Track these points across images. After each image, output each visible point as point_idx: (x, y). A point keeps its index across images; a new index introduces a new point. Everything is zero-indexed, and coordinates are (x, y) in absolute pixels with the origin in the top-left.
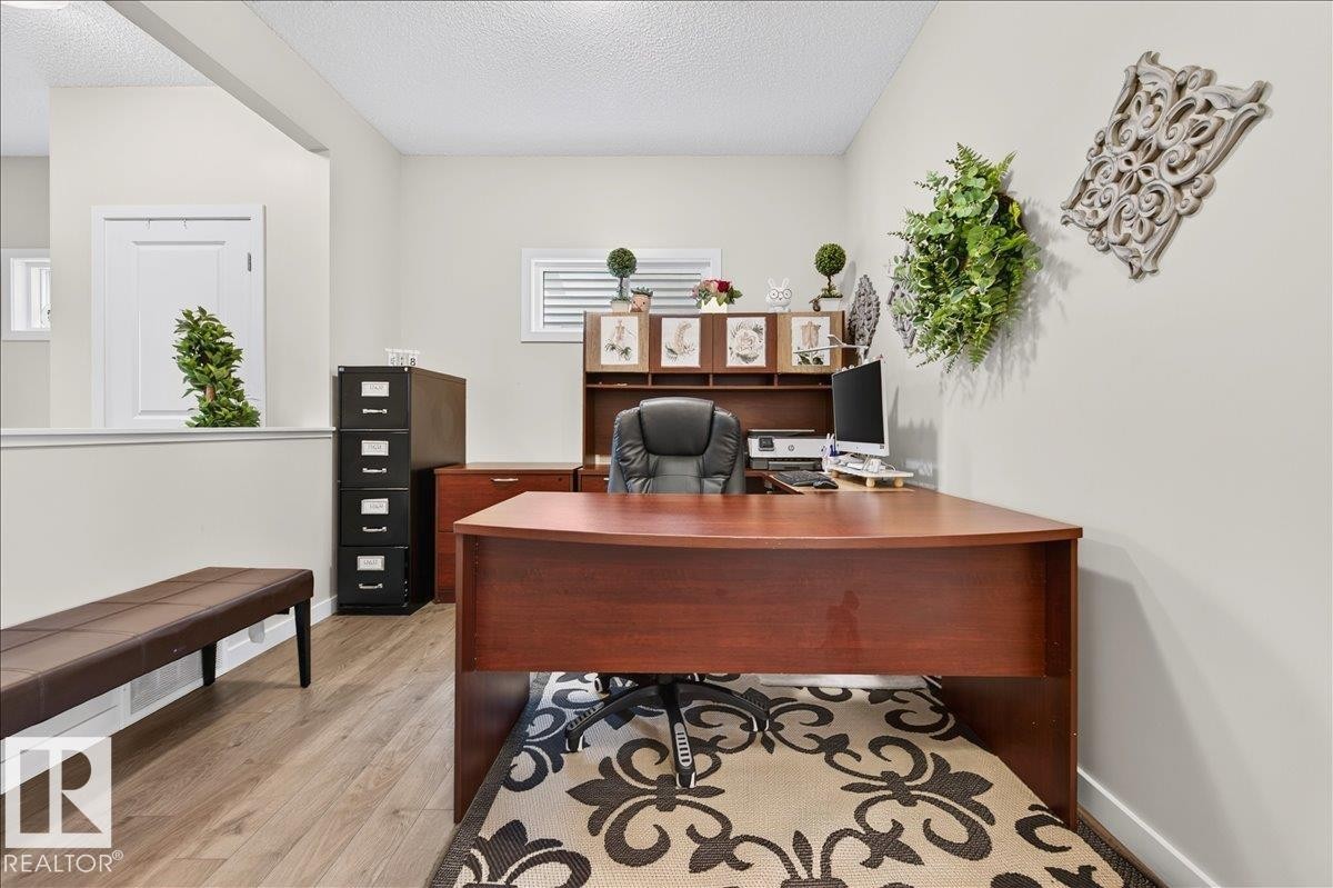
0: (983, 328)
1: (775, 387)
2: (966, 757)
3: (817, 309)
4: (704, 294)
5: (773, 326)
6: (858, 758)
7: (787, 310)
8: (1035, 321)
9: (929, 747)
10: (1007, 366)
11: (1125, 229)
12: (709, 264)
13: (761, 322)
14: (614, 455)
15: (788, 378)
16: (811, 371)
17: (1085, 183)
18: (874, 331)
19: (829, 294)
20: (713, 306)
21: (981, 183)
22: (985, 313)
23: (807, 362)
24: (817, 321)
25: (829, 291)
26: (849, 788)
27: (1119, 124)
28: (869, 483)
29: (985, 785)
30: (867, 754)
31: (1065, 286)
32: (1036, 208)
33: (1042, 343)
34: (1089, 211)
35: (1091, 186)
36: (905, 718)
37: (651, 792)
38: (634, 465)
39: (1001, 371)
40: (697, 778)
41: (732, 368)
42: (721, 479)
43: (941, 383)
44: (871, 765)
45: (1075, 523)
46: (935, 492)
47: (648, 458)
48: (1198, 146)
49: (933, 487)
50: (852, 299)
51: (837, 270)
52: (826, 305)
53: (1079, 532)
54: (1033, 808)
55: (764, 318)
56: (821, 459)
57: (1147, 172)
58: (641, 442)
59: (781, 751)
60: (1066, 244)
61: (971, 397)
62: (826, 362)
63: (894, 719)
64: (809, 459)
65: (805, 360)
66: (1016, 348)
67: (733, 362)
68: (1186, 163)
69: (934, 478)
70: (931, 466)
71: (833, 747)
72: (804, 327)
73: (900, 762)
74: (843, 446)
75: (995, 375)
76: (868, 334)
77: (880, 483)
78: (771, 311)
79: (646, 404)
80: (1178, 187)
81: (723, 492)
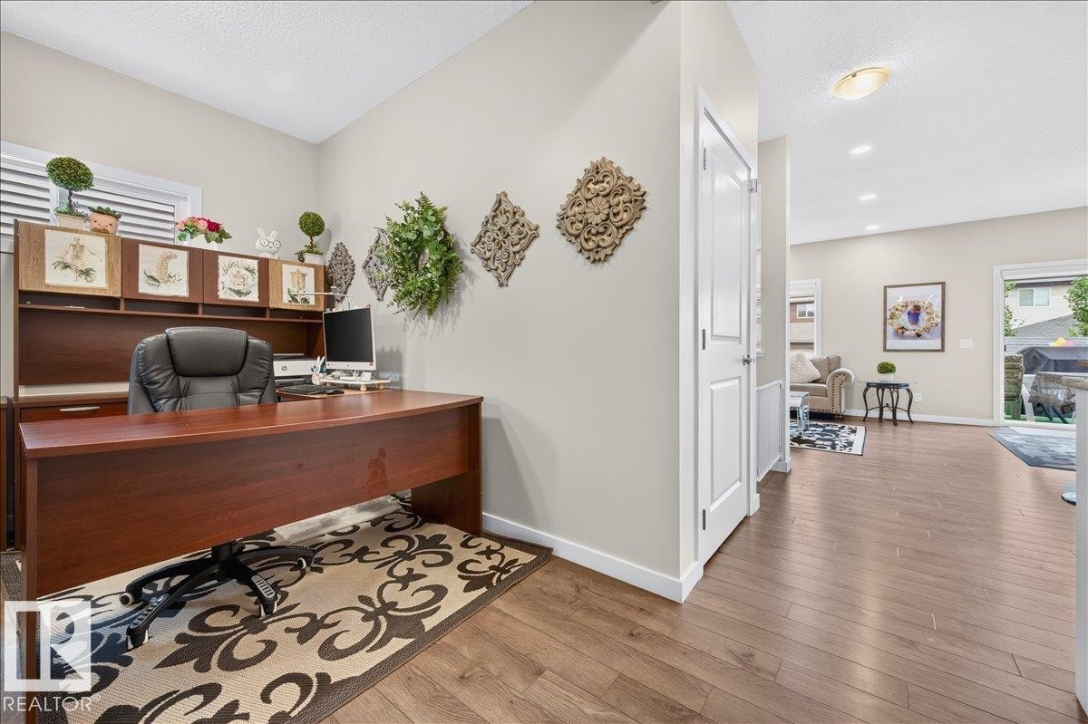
0: (435, 297)
1: (267, 319)
2: (431, 530)
3: (301, 259)
4: (190, 228)
5: (265, 269)
6: (378, 553)
7: (276, 257)
8: (459, 298)
9: (412, 534)
10: (445, 318)
11: (497, 264)
12: (185, 199)
13: (254, 264)
14: (133, 377)
15: (278, 312)
16: (299, 308)
17: (481, 237)
18: (350, 284)
19: (311, 249)
20: (199, 242)
21: (433, 219)
22: (437, 290)
23: (296, 301)
24: (304, 270)
25: (311, 247)
26: (379, 567)
27: (494, 217)
28: (363, 389)
29: (444, 537)
30: (382, 550)
31: (472, 283)
32: (459, 240)
33: (462, 309)
34: (483, 251)
35: (483, 239)
36: (395, 526)
37: (242, 629)
38: (163, 388)
39: (442, 321)
40: (278, 604)
41: (225, 300)
42: (257, 393)
43: (405, 325)
44: (386, 553)
45: (479, 395)
46: (401, 390)
47: (178, 380)
48: (520, 239)
49: (399, 388)
50: (329, 256)
51: (318, 234)
52: (309, 258)
53: (482, 399)
54: (465, 536)
55: (256, 262)
56: (311, 376)
57: (505, 243)
58: (171, 366)
59: (327, 570)
60: (473, 263)
61: (424, 334)
62: (312, 302)
63: (389, 529)
64: (299, 377)
65: (294, 298)
66: (450, 309)
67: (224, 294)
68: (516, 244)
69: (400, 383)
70: (398, 375)
71: (360, 555)
72: (293, 274)
73: (401, 545)
74: (331, 365)
75: (438, 323)
76: (344, 286)
77: (369, 388)
78: (261, 255)
79: (173, 331)
80: (514, 253)
81: (259, 403)
